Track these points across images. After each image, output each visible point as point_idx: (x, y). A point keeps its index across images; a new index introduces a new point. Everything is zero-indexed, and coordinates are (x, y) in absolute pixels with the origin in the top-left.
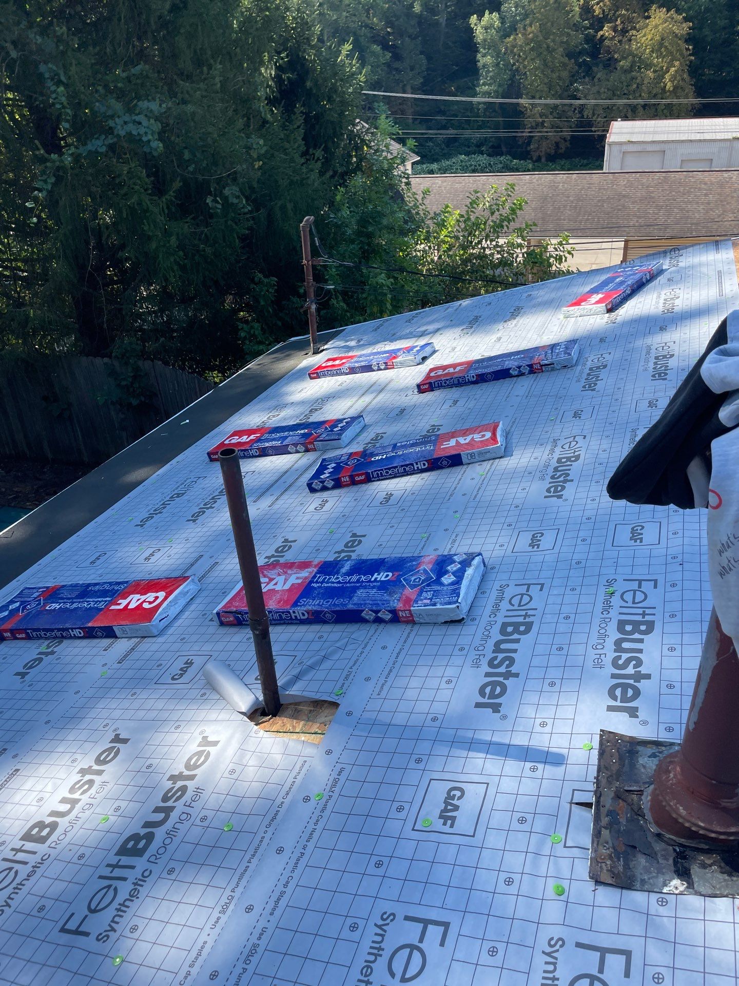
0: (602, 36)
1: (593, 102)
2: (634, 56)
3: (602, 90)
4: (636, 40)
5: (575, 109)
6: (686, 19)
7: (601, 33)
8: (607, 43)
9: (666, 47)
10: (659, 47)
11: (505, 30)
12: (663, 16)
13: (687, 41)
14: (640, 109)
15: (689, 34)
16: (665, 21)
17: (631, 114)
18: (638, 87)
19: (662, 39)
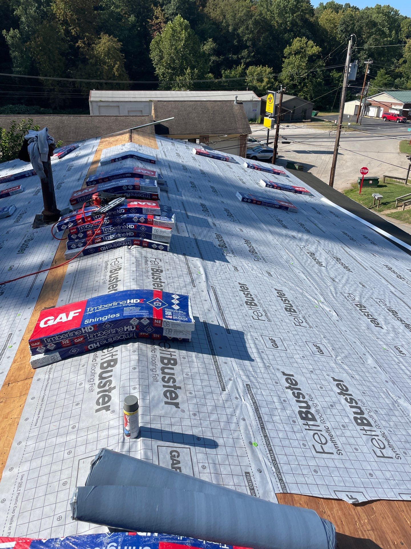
0: (78, 46)
1: (79, 80)
2: (97, 58)
3: (83, 74)
4: (96, 49)
5: (70, 83)
6: (119, 41)
7: (77, 44)
8: (81, 50)
9: (111, 54)
10: (108, 54)
11: (23, 39)
12: (107, 38)
13: (121, 52)
14: (104, 85)
15: (121, 48)
16: (109, 41)
17: (100, 87)
18: (101, 73)
19: (109, 50)
